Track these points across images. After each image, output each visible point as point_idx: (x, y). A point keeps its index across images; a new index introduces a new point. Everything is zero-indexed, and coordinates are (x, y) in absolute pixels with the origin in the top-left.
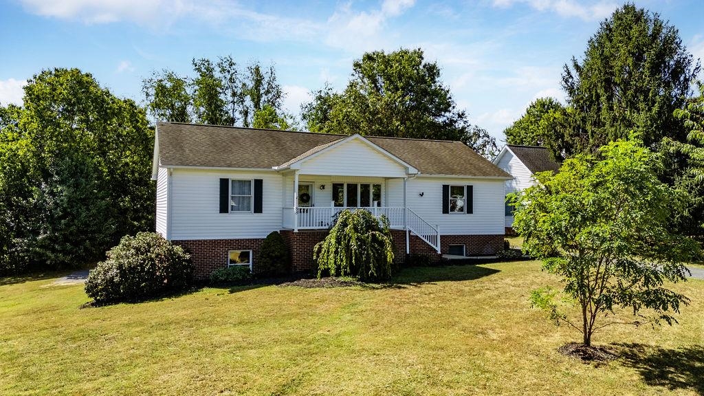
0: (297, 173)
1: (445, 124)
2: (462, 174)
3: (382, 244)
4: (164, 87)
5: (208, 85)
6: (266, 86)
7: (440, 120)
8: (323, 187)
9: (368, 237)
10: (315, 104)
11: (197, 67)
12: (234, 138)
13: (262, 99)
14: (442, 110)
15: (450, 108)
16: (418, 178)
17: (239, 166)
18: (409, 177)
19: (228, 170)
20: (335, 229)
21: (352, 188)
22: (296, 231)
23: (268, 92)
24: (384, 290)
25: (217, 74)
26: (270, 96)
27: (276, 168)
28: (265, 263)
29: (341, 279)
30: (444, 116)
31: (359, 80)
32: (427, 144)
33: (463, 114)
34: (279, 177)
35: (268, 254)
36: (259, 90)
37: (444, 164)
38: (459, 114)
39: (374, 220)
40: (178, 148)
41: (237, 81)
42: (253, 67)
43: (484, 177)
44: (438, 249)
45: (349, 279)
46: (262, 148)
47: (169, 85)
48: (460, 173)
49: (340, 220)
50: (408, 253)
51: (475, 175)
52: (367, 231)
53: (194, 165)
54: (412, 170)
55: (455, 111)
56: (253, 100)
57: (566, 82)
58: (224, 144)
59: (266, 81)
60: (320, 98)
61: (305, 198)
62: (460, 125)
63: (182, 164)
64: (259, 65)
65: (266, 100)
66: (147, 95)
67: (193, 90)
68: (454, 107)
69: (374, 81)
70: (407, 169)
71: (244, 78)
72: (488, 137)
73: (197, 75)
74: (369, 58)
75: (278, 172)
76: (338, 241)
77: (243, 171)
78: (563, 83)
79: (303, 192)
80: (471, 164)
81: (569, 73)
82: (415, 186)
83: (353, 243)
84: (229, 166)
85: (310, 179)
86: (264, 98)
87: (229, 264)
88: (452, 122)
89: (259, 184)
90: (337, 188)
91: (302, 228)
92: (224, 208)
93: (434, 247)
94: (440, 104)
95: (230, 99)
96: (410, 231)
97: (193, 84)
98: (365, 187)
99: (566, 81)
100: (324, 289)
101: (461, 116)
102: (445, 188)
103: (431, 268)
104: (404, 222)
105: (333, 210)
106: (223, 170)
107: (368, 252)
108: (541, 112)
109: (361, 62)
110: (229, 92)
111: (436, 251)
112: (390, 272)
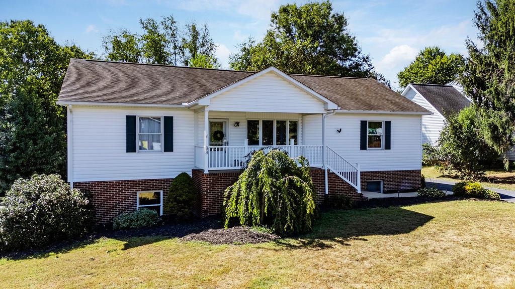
0: (207, 110)
1: (351, 67)
2: (381, 109)
3: (301, 190)
4: (118, 42)
5: (154, 41)
6: (201, 40)
7: (347, 64)
8: (237, 124)
9: (284, 183)
10: (240, 55)
11: (145, 26)
12: (149, 74)
13: (199, 51)
14: (349, 55)
15: (357, 53)
16: (337, 114)
17: (146, 103)
18: (328, 113)
19: (134, 107)
20: (246, 173)
21: (268, 125)
22: (206, 172)
23: (203, 45)
24: (303, 250)
25: (161, 30)
26: (205, 48)
27: (186, 104)
28: (172, 207)
29: (254, 230)
30: (351, 60)
31: (276, 30)
32: (342, 81)
33: (367, 58)
34: (190, 114)
35: (175, 198)
36: (196, 44)
37: (361, 99)
38: (364, 58)
39: (292, 162)
40: (84, 84)
41: (178, 36)
42: (191, 25)
43: (402, 113)
44: (358, 188)
45: (262, 230)
46: (175, 84)
47: (123, 41)
48: (378, 108)
49: (251, 163)
50: (327, 193)
51: (393, 111)
52: (283, 175)
53: (97, 101)
54: (332, 106)
55: (361, 56)
56: (191, 52)
57: (479, 19)
58: (136, 80)
59: (201, 35)
60: (244, 49)
61: (219, 135)
62: (365, 67)
63: (83, 100)
64: (196, 23)
65: (202, 52)
66: (106, 48)
67: (142, 44)
68: (359, 52)
69: (289, 31)
70: (325, 104)
71: (184, 34)
72: (384, 80)
73: (145, 32)
74: (285, 10)
75: (189, 108)
76: (249, 186)
77: (152, 108)
78: (477, 20)
79: (215, 129)
80: (388, 100)
81: (482, 10)
82: (333, 123)
83: (266, 189)
84: (135, 103)
85: (224, 116)
86: (200, 50)
87: (138, 206)
88: (357, 65)
89: (169, 121)
90: (252, 125)
91: (213, 169)
92: (131, 147)
93: (354, 186)
94: (346, 49)
95: (173, 51)
96: (329, 170)
97: (142, 40)
98: (281, 124)
99: (480, 17)
100: (231, 247)
101: (365, 60)
102: (363, 124)
103: (353, 211)
104: (323, 161)
105: (246, 148)
106: (129, 107)
107: (284, 200)
108: (429, 59)
109: (278, 14)
110: (171, 45)
111: (355, 190)
112: (309, 223)
